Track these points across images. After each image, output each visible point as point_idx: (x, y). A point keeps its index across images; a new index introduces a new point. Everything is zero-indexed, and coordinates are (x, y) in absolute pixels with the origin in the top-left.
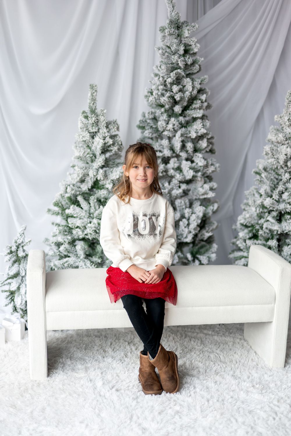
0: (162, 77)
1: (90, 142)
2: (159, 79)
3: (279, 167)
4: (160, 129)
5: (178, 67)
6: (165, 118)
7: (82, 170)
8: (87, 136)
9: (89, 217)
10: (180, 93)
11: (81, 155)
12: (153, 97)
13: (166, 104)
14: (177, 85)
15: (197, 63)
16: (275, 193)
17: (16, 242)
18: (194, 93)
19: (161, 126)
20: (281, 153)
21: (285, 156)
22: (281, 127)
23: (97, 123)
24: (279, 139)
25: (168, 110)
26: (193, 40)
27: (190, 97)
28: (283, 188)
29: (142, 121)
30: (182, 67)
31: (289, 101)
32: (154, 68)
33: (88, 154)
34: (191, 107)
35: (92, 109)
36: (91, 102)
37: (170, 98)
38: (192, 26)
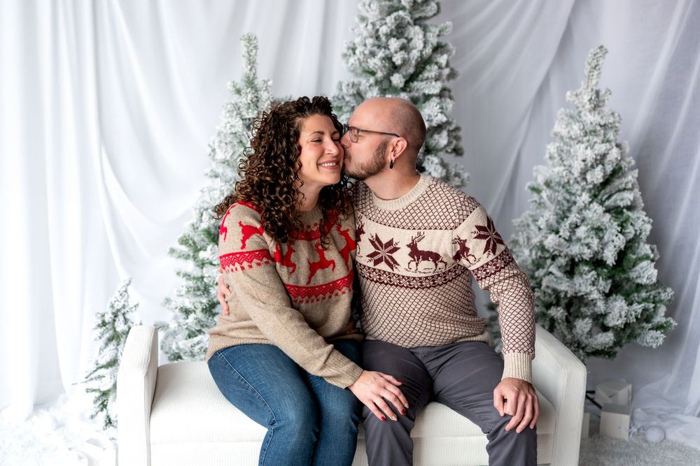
0: (372, 23)
1: (243, 135)
2: (366, 26)
3: (571, 182)
5: (401, 7)
7: (228, 184)
8: (239, 126)
10: (403, 52)
12: (356, 58)
13: (379, 70)
14: (398, 39)
15: (433, 1)
16: (563, 227)
17: (112, 306)
18: (426, 52)
20: (575, 158)
21: (583, 163)
22: (577, 111)
23: (256, 103)
24: (572, 133)
25: (381, 82)
27: (419, 59)
28: (578, 218)
29: (337, 98)
30: (408, 7)
31: (592, 68)
32: (360, 6)
33: (240, 156)
34: (421, 76)
35: (248, 78)
36: (247, 67)
37: (385, 61)
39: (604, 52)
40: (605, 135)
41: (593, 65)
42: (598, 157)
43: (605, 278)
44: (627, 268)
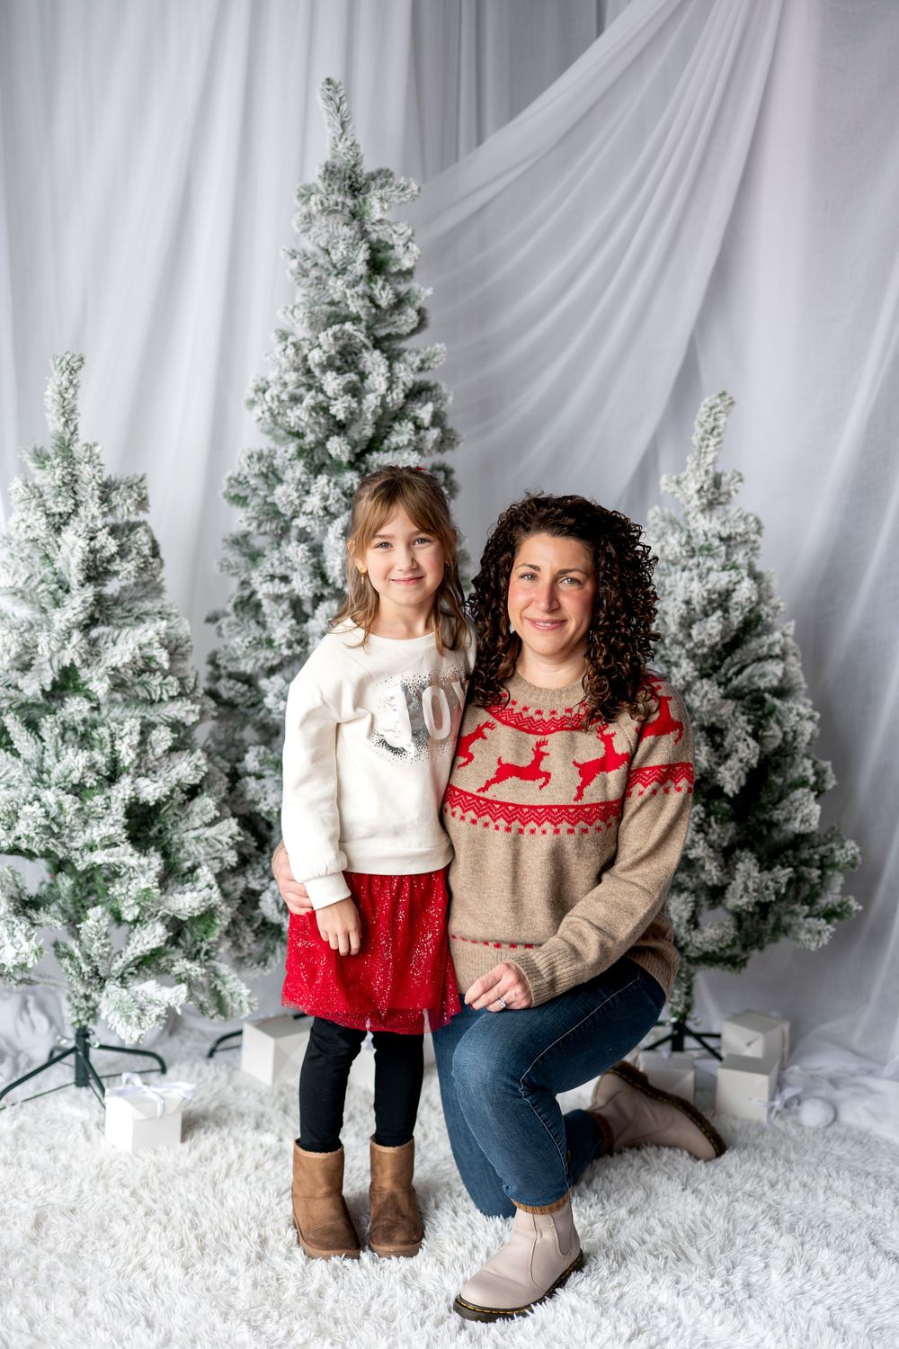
0: (294, 344)
1: (49, 543)
2: (285, 350)
3: (668, 641)
4: (282, 510)
5: (348, 315)
6: (298, 474)
7: (15, 631)
8: (41, 529)
9: (39, 781)
10: (349, 398)
11: (20, 585)
12: (265, 406)
13: (308, 430)
14: (342, 373)
15: (412, 305)
18: (393, 399)
19: (283, 499)
20: (672, 597)
21: (684, 606)
22: (682, 512)
23: (71, 485)
24: (667, 551)
25: (312, 450)
26: (401, 232)
27: (380, 411)
29: (236, 480)
30: (362, 316)
31: (706, 432)
32: (279, 314)
33: (42, 581)
34: (386, 442)
35: (61, 439)
36: (59, 419)
37: (317, 413)
38: (397, 188)
39: (727, 403)
40: (728, 555)
41: (708, 427)
42: (715, 596)
43: (721, 820)
44: (769, 802)
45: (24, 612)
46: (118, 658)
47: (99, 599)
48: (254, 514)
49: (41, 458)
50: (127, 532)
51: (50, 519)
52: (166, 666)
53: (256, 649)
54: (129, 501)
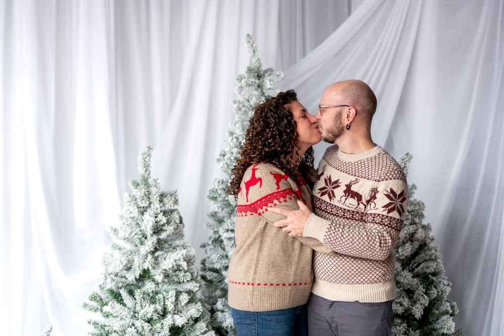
0: (236, 138)
1: (138, 219)
2: (232, 140)
4: (232, 203)
7: (125, 255)
8: (135, 213)
9: (134, 317)
12: (225, 162)
23: (148, 195)
29: (212, 191)
32: (229, 125)
33: (136, 234)
35: (144, 177)
36: (143, 169)
38: (276, 75)
39: (410, 157)
42: (408, 236)
43: (414, 329)
44: (433, 321)
45: (128, 247)
46: (167, 266)
47: (159, 241)
48: (220, 205)
49: (136, 185)
50: (170, 214)
51: (139, 209)
52: (186, 269)
53: (221, 259)
54: (171, 202)
